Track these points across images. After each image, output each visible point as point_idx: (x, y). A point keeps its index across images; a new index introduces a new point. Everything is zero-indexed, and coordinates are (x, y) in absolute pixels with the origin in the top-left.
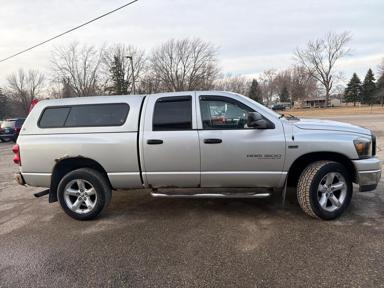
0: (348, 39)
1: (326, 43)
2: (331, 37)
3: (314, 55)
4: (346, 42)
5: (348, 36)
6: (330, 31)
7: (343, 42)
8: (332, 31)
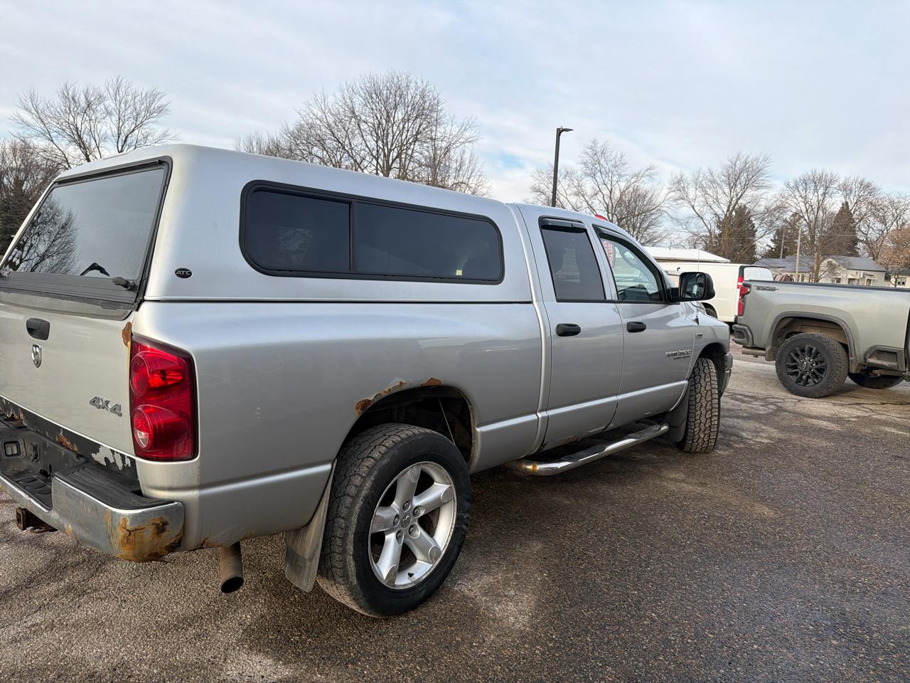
0: (160, 110)
1: (110, 103)
2: (121, 93)
3: (79, 126)
4: (155, 115)
5: (160, 103)
6: (118, 77)
7: (149, 113)
8: (124, 81)
